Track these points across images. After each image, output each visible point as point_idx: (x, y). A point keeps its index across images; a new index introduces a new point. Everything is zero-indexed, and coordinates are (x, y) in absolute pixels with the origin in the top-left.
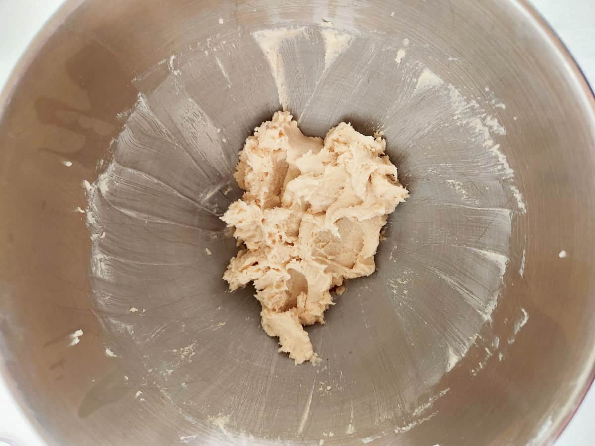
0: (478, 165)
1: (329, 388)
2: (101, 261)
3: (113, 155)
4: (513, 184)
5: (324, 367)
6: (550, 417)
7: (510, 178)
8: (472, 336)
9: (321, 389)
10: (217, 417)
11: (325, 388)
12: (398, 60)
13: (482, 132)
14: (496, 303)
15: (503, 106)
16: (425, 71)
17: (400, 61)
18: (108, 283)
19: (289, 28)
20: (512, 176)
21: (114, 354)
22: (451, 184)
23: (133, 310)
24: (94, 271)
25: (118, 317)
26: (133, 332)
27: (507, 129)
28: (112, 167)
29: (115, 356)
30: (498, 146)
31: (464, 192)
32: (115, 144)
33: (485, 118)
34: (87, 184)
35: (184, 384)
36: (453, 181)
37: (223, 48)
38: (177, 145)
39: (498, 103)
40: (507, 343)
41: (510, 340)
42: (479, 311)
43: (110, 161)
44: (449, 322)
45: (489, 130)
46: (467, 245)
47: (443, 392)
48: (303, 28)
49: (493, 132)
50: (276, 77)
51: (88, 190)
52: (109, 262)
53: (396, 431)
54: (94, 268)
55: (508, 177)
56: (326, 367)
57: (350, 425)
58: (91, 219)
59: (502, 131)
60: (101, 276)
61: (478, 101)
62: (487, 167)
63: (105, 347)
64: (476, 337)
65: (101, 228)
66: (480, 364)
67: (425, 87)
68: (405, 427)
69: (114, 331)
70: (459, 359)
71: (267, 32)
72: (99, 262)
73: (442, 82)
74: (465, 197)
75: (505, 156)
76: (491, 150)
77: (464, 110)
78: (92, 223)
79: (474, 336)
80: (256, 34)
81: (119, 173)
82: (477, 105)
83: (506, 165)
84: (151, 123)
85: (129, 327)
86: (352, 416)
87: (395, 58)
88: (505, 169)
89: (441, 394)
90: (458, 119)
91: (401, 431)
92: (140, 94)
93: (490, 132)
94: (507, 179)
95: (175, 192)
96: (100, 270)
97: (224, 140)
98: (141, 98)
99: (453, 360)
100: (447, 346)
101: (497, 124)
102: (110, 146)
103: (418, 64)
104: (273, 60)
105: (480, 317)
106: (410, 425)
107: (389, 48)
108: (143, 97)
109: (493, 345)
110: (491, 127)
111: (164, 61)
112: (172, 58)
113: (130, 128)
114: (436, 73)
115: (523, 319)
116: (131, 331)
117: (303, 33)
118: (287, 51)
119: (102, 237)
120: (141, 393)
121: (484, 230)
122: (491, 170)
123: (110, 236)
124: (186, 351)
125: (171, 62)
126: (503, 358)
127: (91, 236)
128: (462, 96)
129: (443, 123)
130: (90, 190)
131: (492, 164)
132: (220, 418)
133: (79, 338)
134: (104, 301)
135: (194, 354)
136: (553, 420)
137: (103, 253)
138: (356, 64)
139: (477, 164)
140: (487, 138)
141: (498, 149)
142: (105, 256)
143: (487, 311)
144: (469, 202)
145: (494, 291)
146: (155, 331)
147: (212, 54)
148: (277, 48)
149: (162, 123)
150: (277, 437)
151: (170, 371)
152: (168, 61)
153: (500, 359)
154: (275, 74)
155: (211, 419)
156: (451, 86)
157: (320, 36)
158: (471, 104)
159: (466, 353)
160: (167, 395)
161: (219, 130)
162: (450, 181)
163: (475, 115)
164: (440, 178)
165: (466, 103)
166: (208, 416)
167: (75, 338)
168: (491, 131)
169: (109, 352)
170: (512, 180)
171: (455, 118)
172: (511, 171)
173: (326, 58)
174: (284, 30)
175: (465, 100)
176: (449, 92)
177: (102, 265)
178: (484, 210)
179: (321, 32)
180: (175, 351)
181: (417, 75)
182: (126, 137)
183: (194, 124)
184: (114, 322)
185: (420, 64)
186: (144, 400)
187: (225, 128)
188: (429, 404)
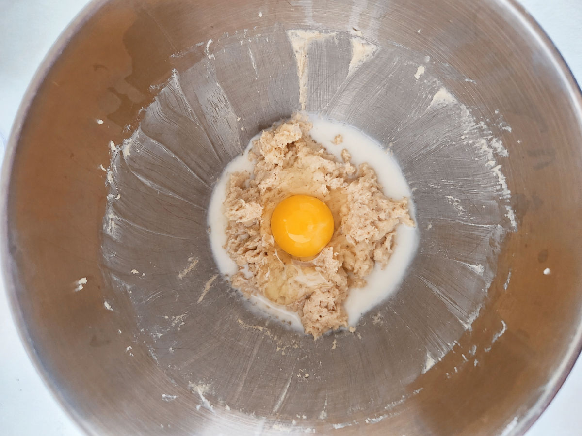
0: (479, 184)
1: (307, 375)
2: (112, 221)
3: (140, 123)
4: (509, 204)
5: (305, 356)
6: (516, 418)
7: (507, 199)
8: (451, 343)
9: (299, 376)
10: (197, 384)
11: (303, 374)
12: (417, 76)
13: (486, 153)
14: (477, 315)
15: (510, 129)
16: (441, 89)
17: (419, 77)
18: (115, 242)
19: (320, 32)
20: (509, 196)
21: (111, 308)
22: (450, 199)
23: (135, 271)
24: (104, 228)
25: (120, 275)
26: (131, 292)
27: (510, 152)
28: (137, 134)
29: (112, 309)
30: (499, 167)
31: (461, 208)
32: (144, 113)
33: (491, 140)
34: (112, 144)
35: (171, 349)
36: (452, 198)
37: (257, 41)
38: (199, 125)
39: (506, 127)
40: (484, 350)
41: (487, 348)
42: (460, 321)
43: (136, 128)
44: (431, 329)
45: (493, 151)
46: (457, 259)
47: (416, 391)
48: (334, 34)
49: (496, 153)
50: (300, 76)
51: (113, 151)
52: (119, 223)
53: (367, 422)
54: (105, 225)
55: (505, 198)
56: (306, 356)
57: (323, 411)
58: (110, 179)
59: (505, 153)
60: (110, 234)
61: (486, 123)
62: (487, 187)
63: (105, 300)
64: (454, 344)
65: (117, 190)
66: (455, 368)
67: (439, 104)
68: (376, 418)
69: (114, 287)
70: (435, 363)
71: (300, 32)
72: (110, 221)
73: (456, 101)
74: (461, 213)
75: (505, 178)
76: (492, 170)
77: (472, 130)
78: (110, 182)
79: (453, 342)
80: (290, 33)
81: (142, 140)
82: (485, 127)
83: (505, 186)
84: (179, 101)
85: (128, 287)
86: (326, 404)
87: (415, 74)
88: (503, 189)
89: (414, 393)
90: (466, 138)
91: (372, 422)
92: (174, 71)
93: (494, 154)
94: (504, 199)
95: (189, 170)
96: (110, 228)
97: (242, 129)
98: (175, 74)
99: (430, 363)
100: (425, 351)
101: (502, 146)
102: (139, 113)
103: (435, 81)
104: (301, 59)
105: (461, 325)
106: (381, 417)
107: (411, 63)
108: (177, 74)
109: (470, 352)
110: (495, 149)
111: (202, 43)
112: (210, 41)
113: (160, 100)
114: (451, 92)
115: (502, 330)
116: (129, 291)
117: (333, 38)
118: (315, 53)
119: (117, 198)
120: (131, 348)
121: (475, 245)
122: (490, 189)
123: (124, 199)
124: (177, 319)
125: (208, 46)
126: (477, 364)
127: (108, 195)
128: (473, 117)
129: (451, 141)
130: (114, 151)
131: (492, 183)
132: (200, 386)
133: (83, 285)
134: (109, 258)
135: (183, 323)
136: (518, 421)
137: (115, 214)
138: (377, 75)
139: (477, 183)
140: (490, 158)
141: (499, 170)
142: (116, 217)
143: (468, 321)
144: (464, 218)
145: (477, 304)
146: (151, 296)
147: (245, 45)
148: (306, 49)
149: (189, 102)
150: (253, 412)
151: (160, 335)
152: (205, 44)
153: (475, 365)
154: (300, 74)
155: (192, 385)
156: (463, 107)
157: (349, 43)
158: (479, 125)
159: (443, 358)
160: (155, 355)
161: (239, 119)
162: (448, 197)
163: (482, 136)
164: (441, 194)
165: (475, 124)
166: (189, 382)
167: (79, 285)
168: (495, 152)
169: (107, 305)
170: (508, 200)
171: (463, 137)
172: (509, 192)
173: (350, 65)
174: (317, 32)
175: (474, 121)
176: (461, 111)
177: (113, 224)
178: (478, 227)
179: (350, 40)
180: (167, 317)
181: (433, 92)
182: (154, 109)
183: (217, 109)
184: (115, 279)
185: (438, 82)
186: (133, 355)
187: (245, 117)
188: (402, 401)
